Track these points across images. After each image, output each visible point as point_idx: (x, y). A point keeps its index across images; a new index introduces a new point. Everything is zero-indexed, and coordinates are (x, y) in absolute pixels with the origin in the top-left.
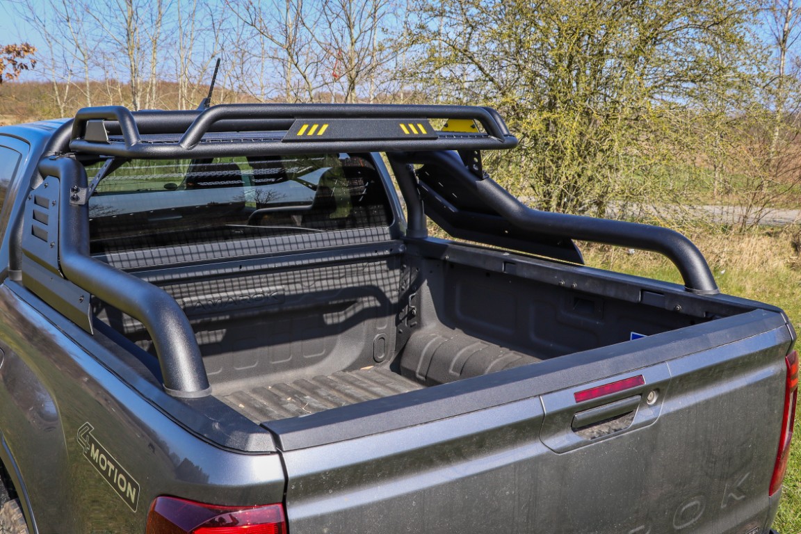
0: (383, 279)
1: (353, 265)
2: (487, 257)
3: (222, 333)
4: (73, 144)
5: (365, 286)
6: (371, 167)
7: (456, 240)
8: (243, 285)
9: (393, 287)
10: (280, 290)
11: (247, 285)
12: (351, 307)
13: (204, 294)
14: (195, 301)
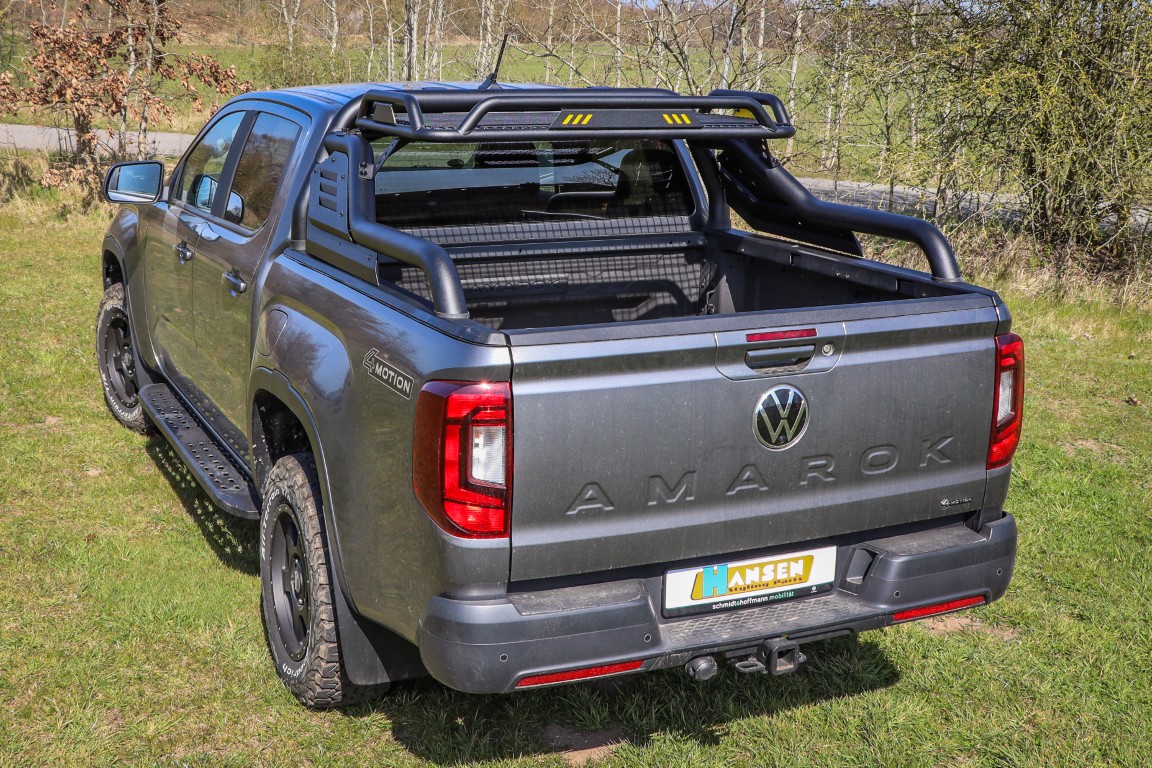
0: (680, 274)
1: (645, 256)
2: (777, 250)
3: (500, 321)
4: (359, 122)
5: (659, 280)
6: (670, 150)
7: (760, 233)
8: (523, 270)
9: (692, 283)
10: (562, 278)
11: (527, 270)
12: (644, 303)
13: (481, 277)
14: (471, 284)
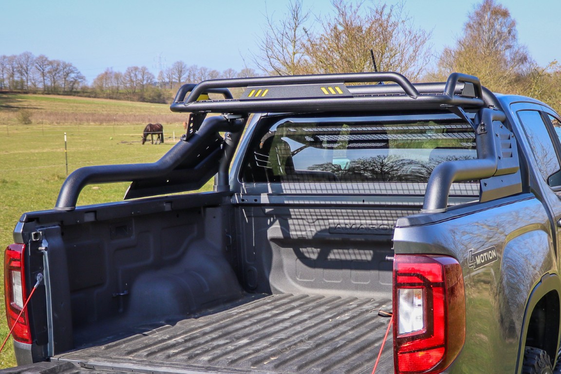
3: (370, 254)
